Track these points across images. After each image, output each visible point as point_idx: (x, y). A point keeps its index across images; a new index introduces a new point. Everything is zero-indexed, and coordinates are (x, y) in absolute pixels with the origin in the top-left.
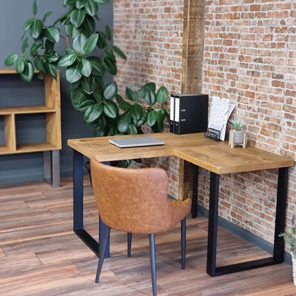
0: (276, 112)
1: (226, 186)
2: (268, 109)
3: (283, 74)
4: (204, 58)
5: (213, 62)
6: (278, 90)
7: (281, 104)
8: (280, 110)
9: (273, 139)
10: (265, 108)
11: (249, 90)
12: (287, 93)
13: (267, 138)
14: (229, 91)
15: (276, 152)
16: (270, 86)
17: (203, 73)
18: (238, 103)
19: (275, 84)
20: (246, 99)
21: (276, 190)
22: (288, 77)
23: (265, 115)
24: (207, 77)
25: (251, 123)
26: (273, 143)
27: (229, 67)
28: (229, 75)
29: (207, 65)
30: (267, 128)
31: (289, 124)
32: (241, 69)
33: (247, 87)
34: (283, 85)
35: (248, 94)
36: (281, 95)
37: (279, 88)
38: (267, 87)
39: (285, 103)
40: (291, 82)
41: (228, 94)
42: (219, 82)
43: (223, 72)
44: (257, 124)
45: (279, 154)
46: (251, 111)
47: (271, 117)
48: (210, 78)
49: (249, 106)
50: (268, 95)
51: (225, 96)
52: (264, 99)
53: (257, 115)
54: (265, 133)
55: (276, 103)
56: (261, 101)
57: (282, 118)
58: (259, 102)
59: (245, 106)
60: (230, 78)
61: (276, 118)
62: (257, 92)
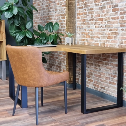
0: (115, 25)
1: (90, 71)
2: (111, 25)
3: (118, 4)
4: (77, 7)
5: (81, 8)
6: (116, 13)
7: (117, 20)
8: (117, 24)
9: (114, 40)
10: (109, 25)
11: (100, 17)
12: (121, 13)
13: (111, 40)
14: (90, 20)
15: (116, 47)
16: (111, 12)
17: (77, 15)
18: (95, 25)
19: (114, 10)
20: (99, 22)
21: (117, 68)
22: (121, 5)
23: (109, 29)
24: (79, 16)
25: (102, 35)
26: (114, 42)
27: (89, 8)
28: (90, 12)
29: (78, 10)
30: (110, 35)
31: (122, 30)
32: (96, 7)
33: (99, 16)
34: (118, 10)
35: (100, 19)
36: (117, 16)
37: (116, 12)
39: (120, 19)
40: (122, 7)
41: (90, 22)
42: (85, 17)
43: (87, 11)
44: (105, 34)
45: (118, 47)
46: (102, 28)
47: (112, 28)
49: (101, 25)
50: (110, 17)
51: (88, 24)
52: (108, 20)
53: (105, 29)
54: (110, 38)
55: (115, 20)
56: (107, 21)
57: (118, 28)
58: (106, 22)
59: (99, 26)
60: (90, 14)
61: (115, 28)
62: (104, 17)
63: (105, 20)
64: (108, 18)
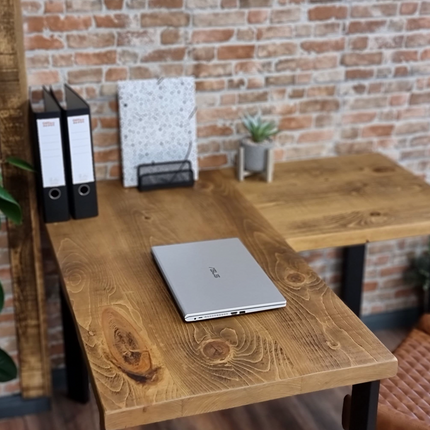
2: (298, 72)
6: (327, 26)
10: (288, 73)
11: (233, 42)
12: (354, 28)
16: (304, 20)
23: (289, 89)
24: (46, 34)
28: (153, 17)
30: (297, 115)
33: (227, 35)
36: (336, 37)
37: (333, 20)
38: (293, 25)
39: (348, 50)
41: (154, 66)
42: (108, 40)
44: (267, 112)
47: (307, 87)
48: (61, 36)
50: (297, 41)
52: (284, 54)
53: (265, 94)
54: (293, 124)
55: (321, 56)
56: (274, 60)
57: (339, 82)
58: (269, 64)
60: (155, 25)
61: (323, 86)
62: (262, 43)
63: (265, 53)
64: (282, 45)
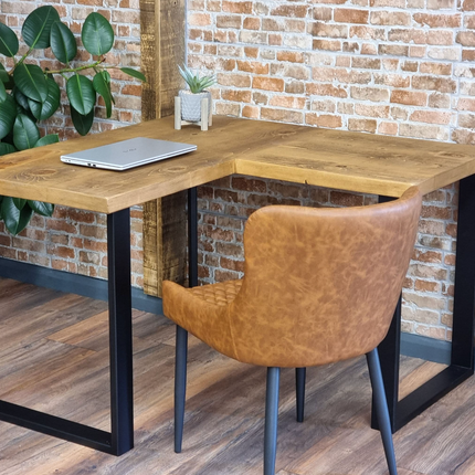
0: (436, 50)
2: (411, 44)
7: (450, 30)
8: (448, 43)
9: (430, 110)
10: (401, 44)
11: (348, 6)
12: (469, 4)
13: (410, 110)
14: (283, 11)
15: (439, 138)
18: (312, 38)
20: (340, 28)
23: (402, 61)
25: (360, 82)
26: (431, 118)
30: (409, 89)
35: (346, 15)
36: (449, 12)
39: (463, 28)
41: (280, 20)
44: (379, 81)
45: (449, 141)
46: (357, 54)
47: (420, 61)
49: (351, 42)
50: (410, 12)
51: (271, 25)
52: (396, 24)
53: (378, 61)
54: (406, 99)
55: (435, 30)
56: (388, 29)
57: (455, 61)
58: (383, 31)
59: (338, 44)
61: (438, 63)
62: (374, 9)
63: (377, 20)
64: (394, 14)
